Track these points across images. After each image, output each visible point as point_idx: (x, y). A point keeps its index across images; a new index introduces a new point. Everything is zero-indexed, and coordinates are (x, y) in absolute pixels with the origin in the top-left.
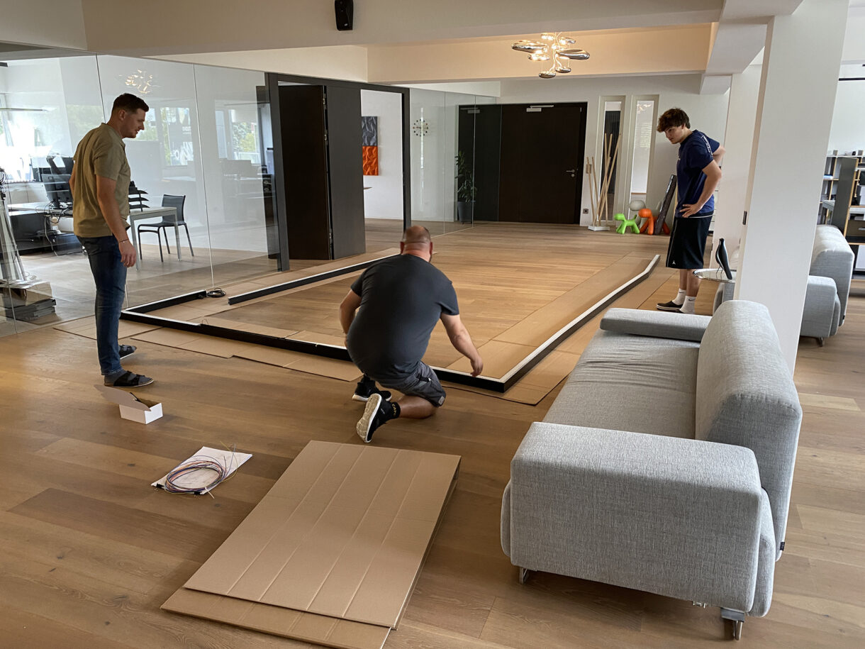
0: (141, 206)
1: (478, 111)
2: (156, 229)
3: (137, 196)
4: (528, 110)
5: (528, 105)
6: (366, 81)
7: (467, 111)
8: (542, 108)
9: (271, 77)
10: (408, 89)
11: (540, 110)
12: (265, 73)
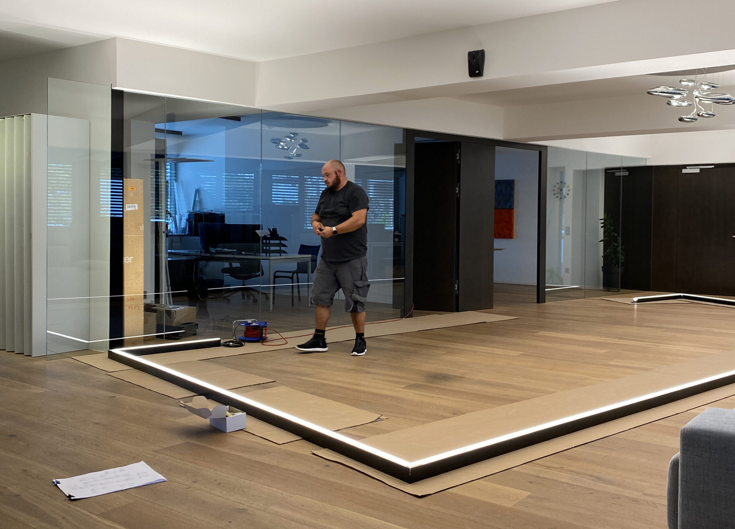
0: (280, 252)
1: (627, 173)
2: (290, 275)
3: (278, 242)
4: (684, 171)
5: (685, 166)
6: (500, 137)
7: (614, 173)
8: (701, 169)
9: (409, 133)
10: (546, 147)
11: (698, 171)
12: (404, 129)
